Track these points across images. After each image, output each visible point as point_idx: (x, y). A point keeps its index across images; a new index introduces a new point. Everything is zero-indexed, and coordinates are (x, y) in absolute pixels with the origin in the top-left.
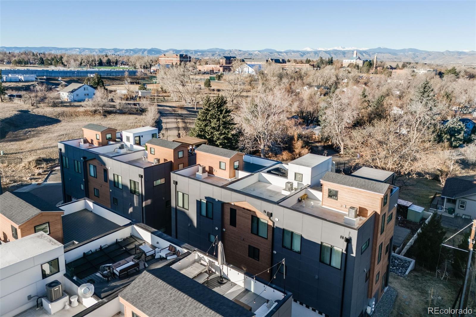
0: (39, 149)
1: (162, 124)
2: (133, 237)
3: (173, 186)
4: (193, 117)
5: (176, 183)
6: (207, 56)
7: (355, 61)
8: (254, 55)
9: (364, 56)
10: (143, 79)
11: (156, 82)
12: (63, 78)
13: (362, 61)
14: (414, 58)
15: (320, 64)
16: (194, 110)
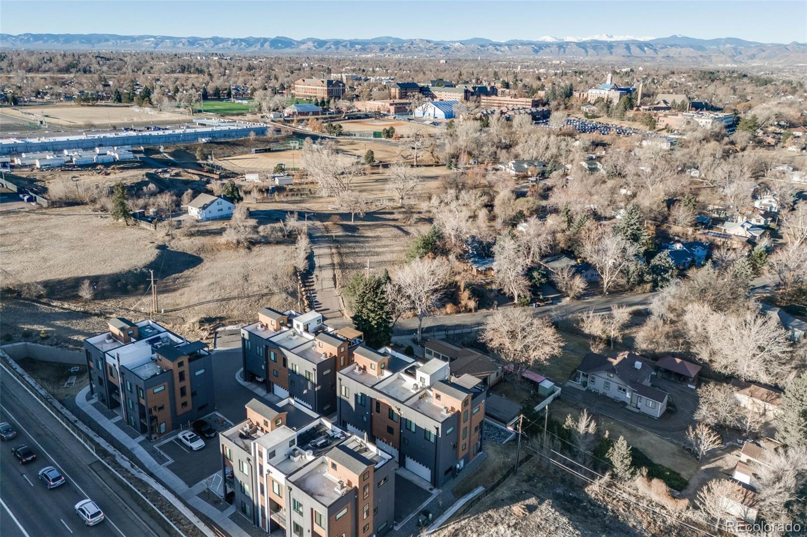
0: (195, 305)
1: (315, 259)
2: (321, 425)
3: (338, 381)
4: (350, 242)
5: (340, 379)
6: (371, 52)
7: (607, 92)
8: (453, 50)
9: (644, 51)
10: (276, 141)
11: (295, 147)
12: (166, 148)
13: (618, 93)
14: (734, 56)
15: (551, 98)
16: (352, 223)
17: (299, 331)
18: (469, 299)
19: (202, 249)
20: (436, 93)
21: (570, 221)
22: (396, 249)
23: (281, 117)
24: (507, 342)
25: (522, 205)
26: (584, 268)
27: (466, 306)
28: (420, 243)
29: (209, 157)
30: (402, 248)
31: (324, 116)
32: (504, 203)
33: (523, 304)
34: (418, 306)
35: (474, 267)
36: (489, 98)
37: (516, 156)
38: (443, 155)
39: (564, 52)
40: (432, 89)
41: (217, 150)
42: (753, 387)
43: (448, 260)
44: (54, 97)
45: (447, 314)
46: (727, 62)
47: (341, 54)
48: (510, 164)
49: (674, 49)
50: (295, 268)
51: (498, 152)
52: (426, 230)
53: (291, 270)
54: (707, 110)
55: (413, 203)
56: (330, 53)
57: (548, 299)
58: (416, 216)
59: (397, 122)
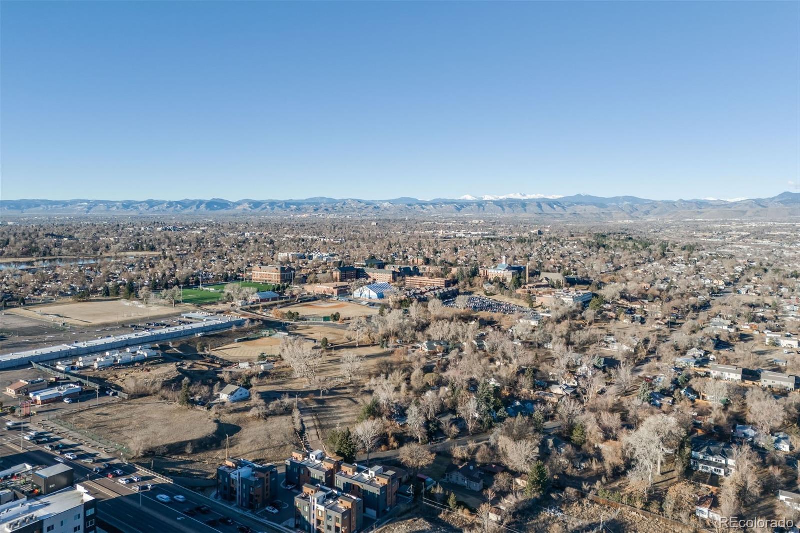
1: (305, 423)
3: (336, 479)
4: (322, 411)
5: (336, 477)
6: (306, 212)
7: (503, 272)
8: (383, 209)
9: (555, 209)
10: (251, 330)
11: (266, 335)
12: (173, 344)
13: (511, 273)
14: (632, 212)
15: (460, 277)
16: (321, 398)
17: (313, 460)
18: (394, 442)
19: (239, 421)
20: (370, 274)
21: (454, 390)
22: (351, 414)
23: (247, 305)
24: (409, 459)
25: (430, 378)
26: (459, 422)
27: (392, 446)
28: (366, 411)
29: (205, 348)
30: (354, 414)
31: (281, 301)
32: (416, 379)
33: (423, 444)
34: (367, 446)
35: (398, 423)
36: (412, 278)
37: (429, 337)
38: (377, 336)
39: (484, 210)
40: (367, 269)
41: (210, 342)
42: (523, 475)
43: (382, 420)
44: (51, 294)
45: (382, 451)
46: (625, 219)
47: (277, 214)
48: (425, 344)
49: (579, 206)
50: (295, 429)
51: (416, 334)
52: (369, 400)
53: (293, 431)
54: (579, 284)
55: (358, 379)
56: (266, 214)
57: (438, 440)
58: (361, 390)
59: (340, 303)
